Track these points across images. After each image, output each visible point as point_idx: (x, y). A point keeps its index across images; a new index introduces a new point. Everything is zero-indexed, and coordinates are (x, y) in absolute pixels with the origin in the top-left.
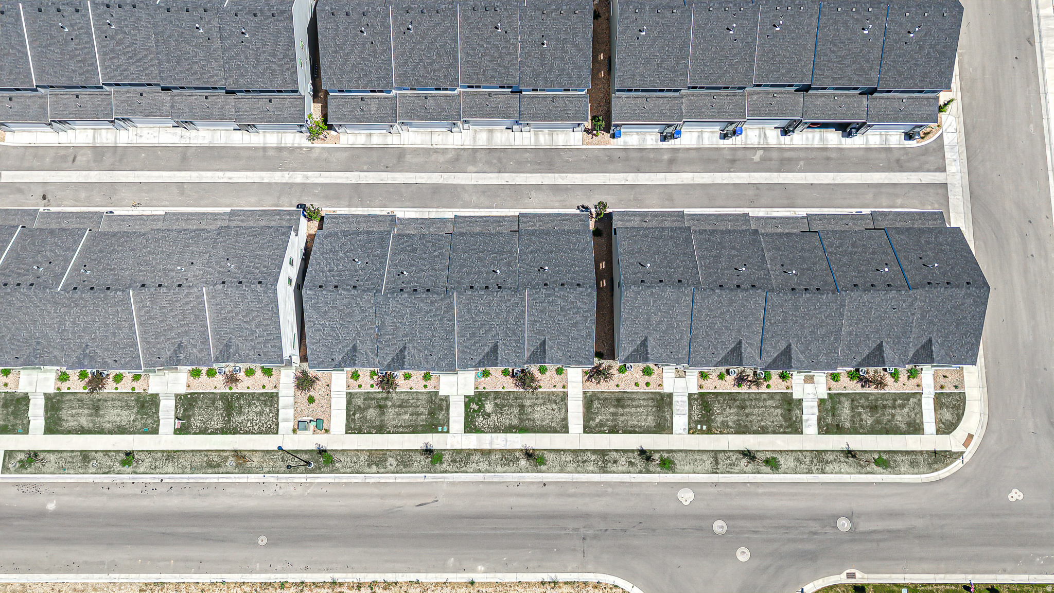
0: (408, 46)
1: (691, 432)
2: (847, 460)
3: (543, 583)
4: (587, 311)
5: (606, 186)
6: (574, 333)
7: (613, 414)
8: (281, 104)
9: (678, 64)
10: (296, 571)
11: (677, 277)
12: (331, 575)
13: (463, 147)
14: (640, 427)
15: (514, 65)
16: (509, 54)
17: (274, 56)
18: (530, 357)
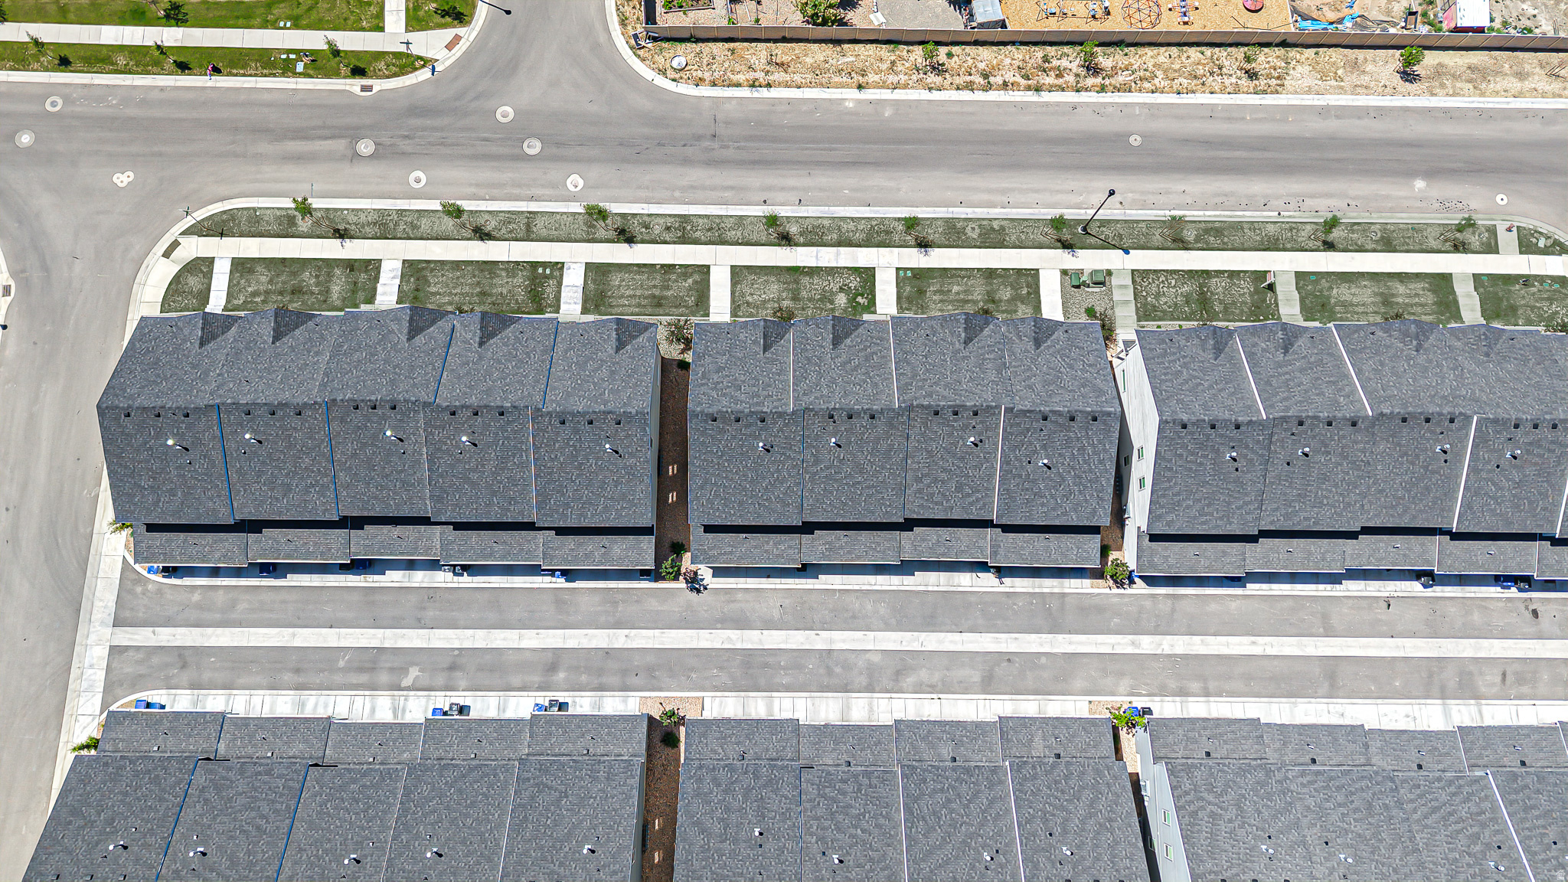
0: (989, 829)
1: (559, 266)
2: (348, 226)
3: (769, 85)
4: (703, 385)
5: (660, 626)
6: (722, 360)
7: (667, 288)
8: (1191, 750)
9: (532, 798)
10: (1087, 104)
11: (566, 431)
12: (1041, 100)
13: (888, 695)
14: (630, 272)
15: (809, 801)
16: (817, 819)
17: (1213, 815)
18: (786, 333)
